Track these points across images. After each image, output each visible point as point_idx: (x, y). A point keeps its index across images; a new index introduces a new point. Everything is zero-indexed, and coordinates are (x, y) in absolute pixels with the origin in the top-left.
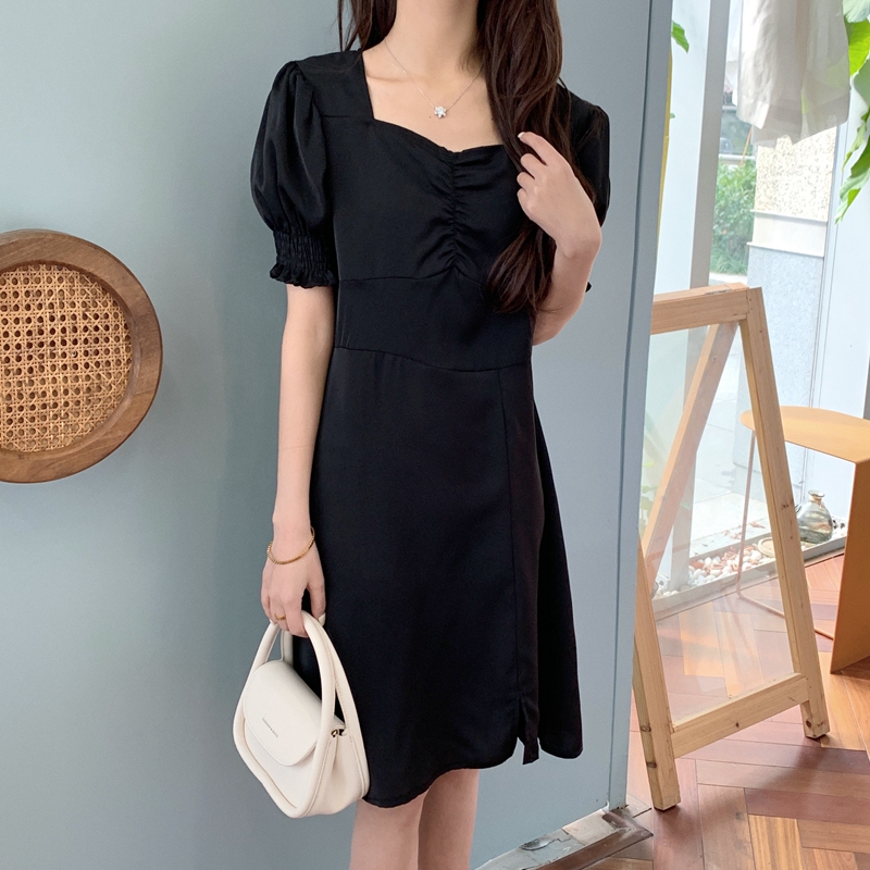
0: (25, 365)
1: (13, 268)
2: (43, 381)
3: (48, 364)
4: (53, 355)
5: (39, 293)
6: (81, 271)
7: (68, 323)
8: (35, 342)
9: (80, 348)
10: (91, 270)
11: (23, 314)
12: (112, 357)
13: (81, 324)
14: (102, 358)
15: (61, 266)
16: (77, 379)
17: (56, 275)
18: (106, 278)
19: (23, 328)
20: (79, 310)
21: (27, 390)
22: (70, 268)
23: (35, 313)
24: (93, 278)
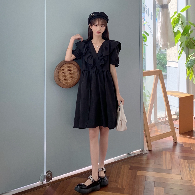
0: (66, 74)
1: (66, 63)
2: (68, 76)
3: (69, 74)
4: (69, 73)
5: (68, 66)
6: (73, 64)
7: (71, 70)
8: (68, 72)
9: (72, 72)
10: (74, 64)
11: (67, 69)
12: (75, 74)
13: (72, 70)
14: (74, 74)
15: (71, 63)
16: (71, 76)
17: (70, 64)
18: (75, 65)
19: (67, 70)
20: (72, 68)
21: (66, 77)
22: (72, 63)
23: (68, 69)
24: (74, 65)
